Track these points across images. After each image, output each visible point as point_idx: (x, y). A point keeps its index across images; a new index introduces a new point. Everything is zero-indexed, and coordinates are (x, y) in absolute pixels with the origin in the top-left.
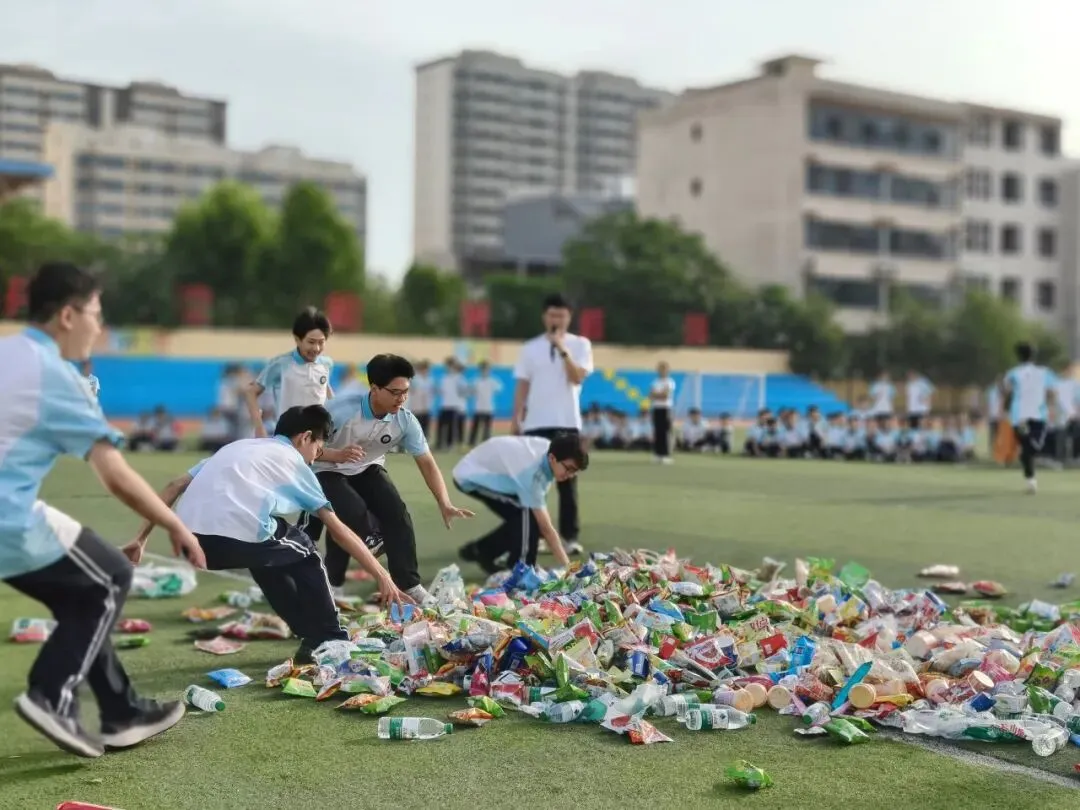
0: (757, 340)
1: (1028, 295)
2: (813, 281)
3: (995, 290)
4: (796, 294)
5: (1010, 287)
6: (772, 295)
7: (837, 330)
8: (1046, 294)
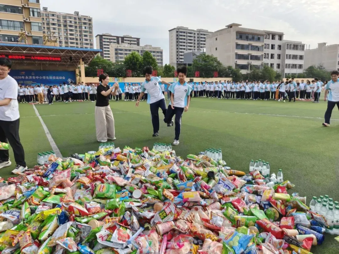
0: (227, 76)
1: (275, 66)
2: (237, 65)
3: (269, 65)
4: (234, 67)
5: (272, 65)
6: (230, 68)
7: (241, 73)
8: (279, 66)
